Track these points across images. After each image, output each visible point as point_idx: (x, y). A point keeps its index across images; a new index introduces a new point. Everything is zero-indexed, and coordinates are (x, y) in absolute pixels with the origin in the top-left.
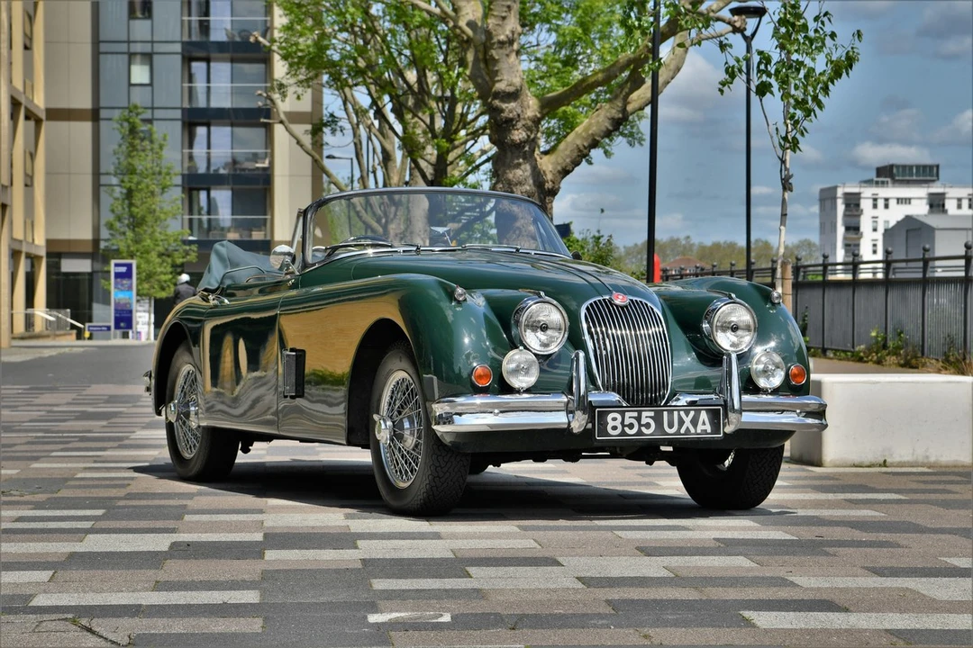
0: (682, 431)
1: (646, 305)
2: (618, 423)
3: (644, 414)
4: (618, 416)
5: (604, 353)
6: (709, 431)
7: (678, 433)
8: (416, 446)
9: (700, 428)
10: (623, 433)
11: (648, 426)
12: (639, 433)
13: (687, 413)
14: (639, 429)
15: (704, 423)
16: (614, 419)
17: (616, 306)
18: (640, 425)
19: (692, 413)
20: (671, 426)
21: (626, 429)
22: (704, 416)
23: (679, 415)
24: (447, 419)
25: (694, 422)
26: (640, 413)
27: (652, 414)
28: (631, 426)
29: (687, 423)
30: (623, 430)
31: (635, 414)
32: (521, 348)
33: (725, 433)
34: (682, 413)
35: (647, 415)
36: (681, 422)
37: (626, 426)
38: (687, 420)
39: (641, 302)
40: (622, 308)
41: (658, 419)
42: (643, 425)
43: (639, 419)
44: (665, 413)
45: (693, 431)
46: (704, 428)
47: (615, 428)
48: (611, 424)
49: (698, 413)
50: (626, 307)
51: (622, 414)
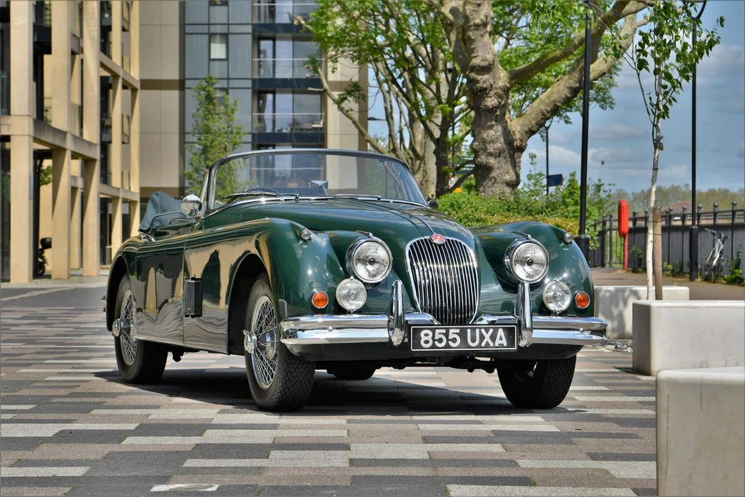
0: (483, 345)
1: (460, 243)
2: (429, 338)
3: (451, 331)
4: (430, 333)
5: (427, 281)
6: (505, 345)
7: (480, 346)
8: (275, 356)
9: (498, 342)
10: (434, 346)
11: (454, 340)
12: (447, 346)
13: (487, 330)
14: (447, 343)
15: (501, 339)
16: (427, 335)
17: (435, 245)
18: (448, 340)
19: (491, 330)
20: (473, 340)
21: (436, 343)
22: (501, 333)
23: (481, 331)
24: (292, 334)
25: (493, 338)
26: (448, 330)
27: (458, 331)
28: (440, 341)
29: (487, 338)
30: (434, 343)
31: (444, 331)
32: (352, 277)
33: (518, 346)
34: (483, 330)
35: (454, 332)
36: (482, 337)
37: (437, 340)
38: (487, 336)
39: (456, 241)
40: (440, 246)
41: (463, 335)
42: (451, 340)
43: (447, 335)
44: (469, 331)
45: (491, 344)
46: (501, 342)
47: (427, 342)
48: (424, 338)
49: (496, 330)
50: (443, 245)
51: (433, 331)
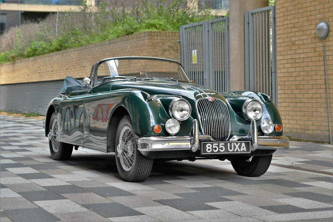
0: (235, 151)
1: (221, 101)
2: (210, 148)
4: (211, 145)
5: (205, 119)
6: (245, 150)
7: (233, 151)
8: (132, 155)
9: (242, 149)
10: (212, 152)
11: (222, 149)
12: (219, 151)
13: (237, 143)
16: (209, 146)
17: (210, 102)
18: (219, 148)
19: (239, 144)
20: (231, 149)
21: (214, 150)
22: (243, 144)
23: (234, 144)
25: (240, 147)
26: (219, 144)
27: (224, 144)
29: (237, 147)
30: (212, 150)
31: (217, 144)
32: (173, 118)
33: (251, 151)
35: (222, 145)
36: (235, 147)
37: (214, 149)
39: (219, 100)
40: (212, 102)
41: (226, 146)
42: (220, 148)
43: (218, 146)
44: (229, 144)
45: (239, 150)
47: (209, 150)
48: (208, 148)
49: (241, 144)
51: (212, 144)
